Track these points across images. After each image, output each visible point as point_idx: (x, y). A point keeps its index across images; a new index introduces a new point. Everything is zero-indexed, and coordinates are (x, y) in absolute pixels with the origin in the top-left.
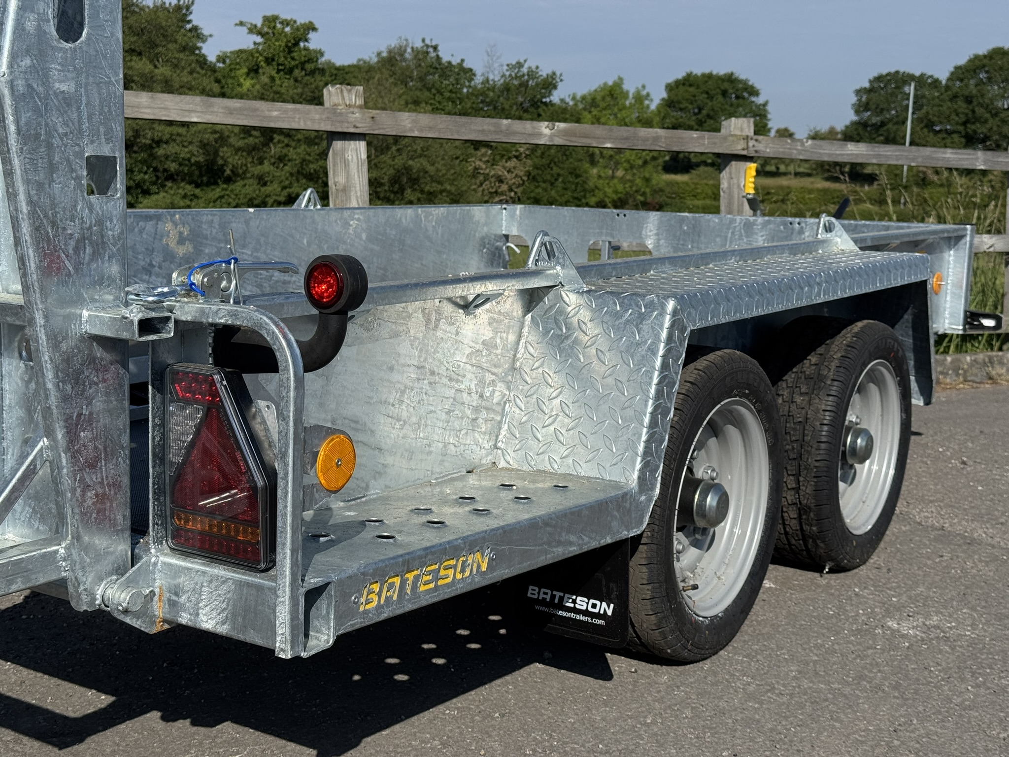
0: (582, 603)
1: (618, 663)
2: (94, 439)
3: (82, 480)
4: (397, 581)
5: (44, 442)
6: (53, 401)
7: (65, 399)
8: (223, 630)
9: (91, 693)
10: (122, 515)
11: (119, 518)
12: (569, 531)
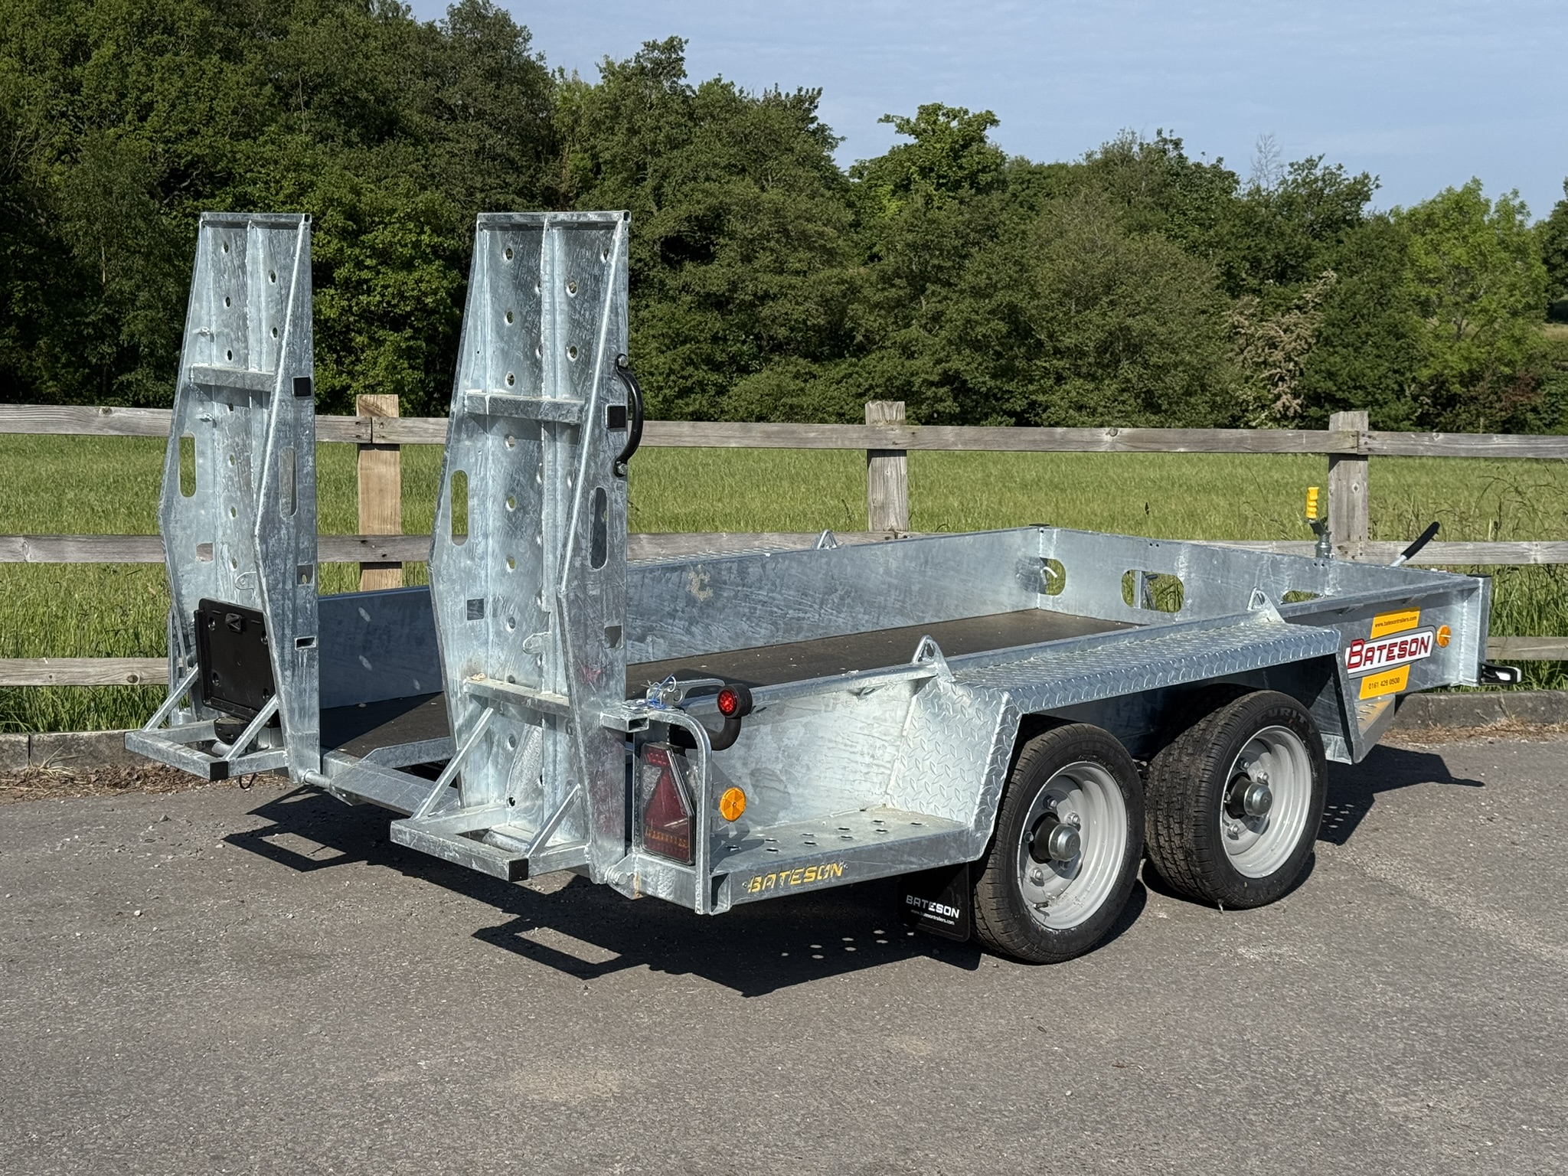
0: (940, 908)
1: (987, 961)
2: (605, 785)
3: (598, 808)
4: (774, 876)
5: (578, 786)
6: (583, 764)
7: (589, 762)
8: (670, 898)
9: (604, 951)
10: (619, 829)
11: (618, 831)
12: (909, 855)
